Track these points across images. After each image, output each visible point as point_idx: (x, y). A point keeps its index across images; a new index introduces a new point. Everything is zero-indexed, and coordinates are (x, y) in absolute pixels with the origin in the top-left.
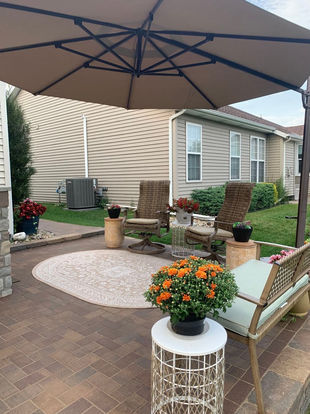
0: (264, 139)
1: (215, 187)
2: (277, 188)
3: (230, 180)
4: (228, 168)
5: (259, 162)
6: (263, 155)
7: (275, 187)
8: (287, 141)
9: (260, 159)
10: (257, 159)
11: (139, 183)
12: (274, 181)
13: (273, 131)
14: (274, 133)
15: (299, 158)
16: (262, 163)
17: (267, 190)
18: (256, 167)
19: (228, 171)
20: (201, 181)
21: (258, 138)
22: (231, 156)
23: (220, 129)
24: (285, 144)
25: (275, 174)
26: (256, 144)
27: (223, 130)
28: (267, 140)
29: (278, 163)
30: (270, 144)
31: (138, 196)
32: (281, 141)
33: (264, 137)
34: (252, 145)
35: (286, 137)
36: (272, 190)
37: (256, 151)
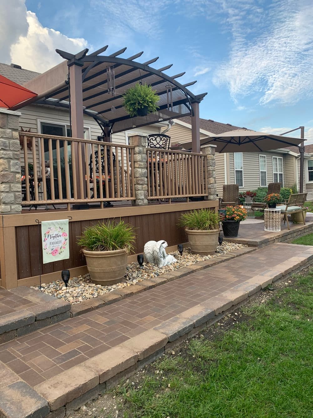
0: (282, 158)
1: (252, 191)
2: (292, 191)
3: (261, 186)
4: (259, 179)
5: (279, 174)
6: (282, 169)
7: (291, 191)
8: (298, 159)
9: (279, 171)
10: (277, 172)
11: (222, 186)
12: (290, 187)
13: (288, 152)
14: (289, 153)
15: (309, 170)
16: (281, 175)
17: (285, 192)
18: (277, 177)
19: (259, 181)
20: (243, 187)
21: (278, 157)
22: (260, 171)
23: (253, 154)
24: (297, 161)
25: (290, 182)
26: (276, 161)
27: (255, 154)
28: (283, 158)
29: (293, 174)
30: (286, 161)
31: (222, 193)
32: (294, 158)
33: (281, 157)
34: (274, 162)
35: (297, 156)
36: (289, 193)
37: (277, 166)
